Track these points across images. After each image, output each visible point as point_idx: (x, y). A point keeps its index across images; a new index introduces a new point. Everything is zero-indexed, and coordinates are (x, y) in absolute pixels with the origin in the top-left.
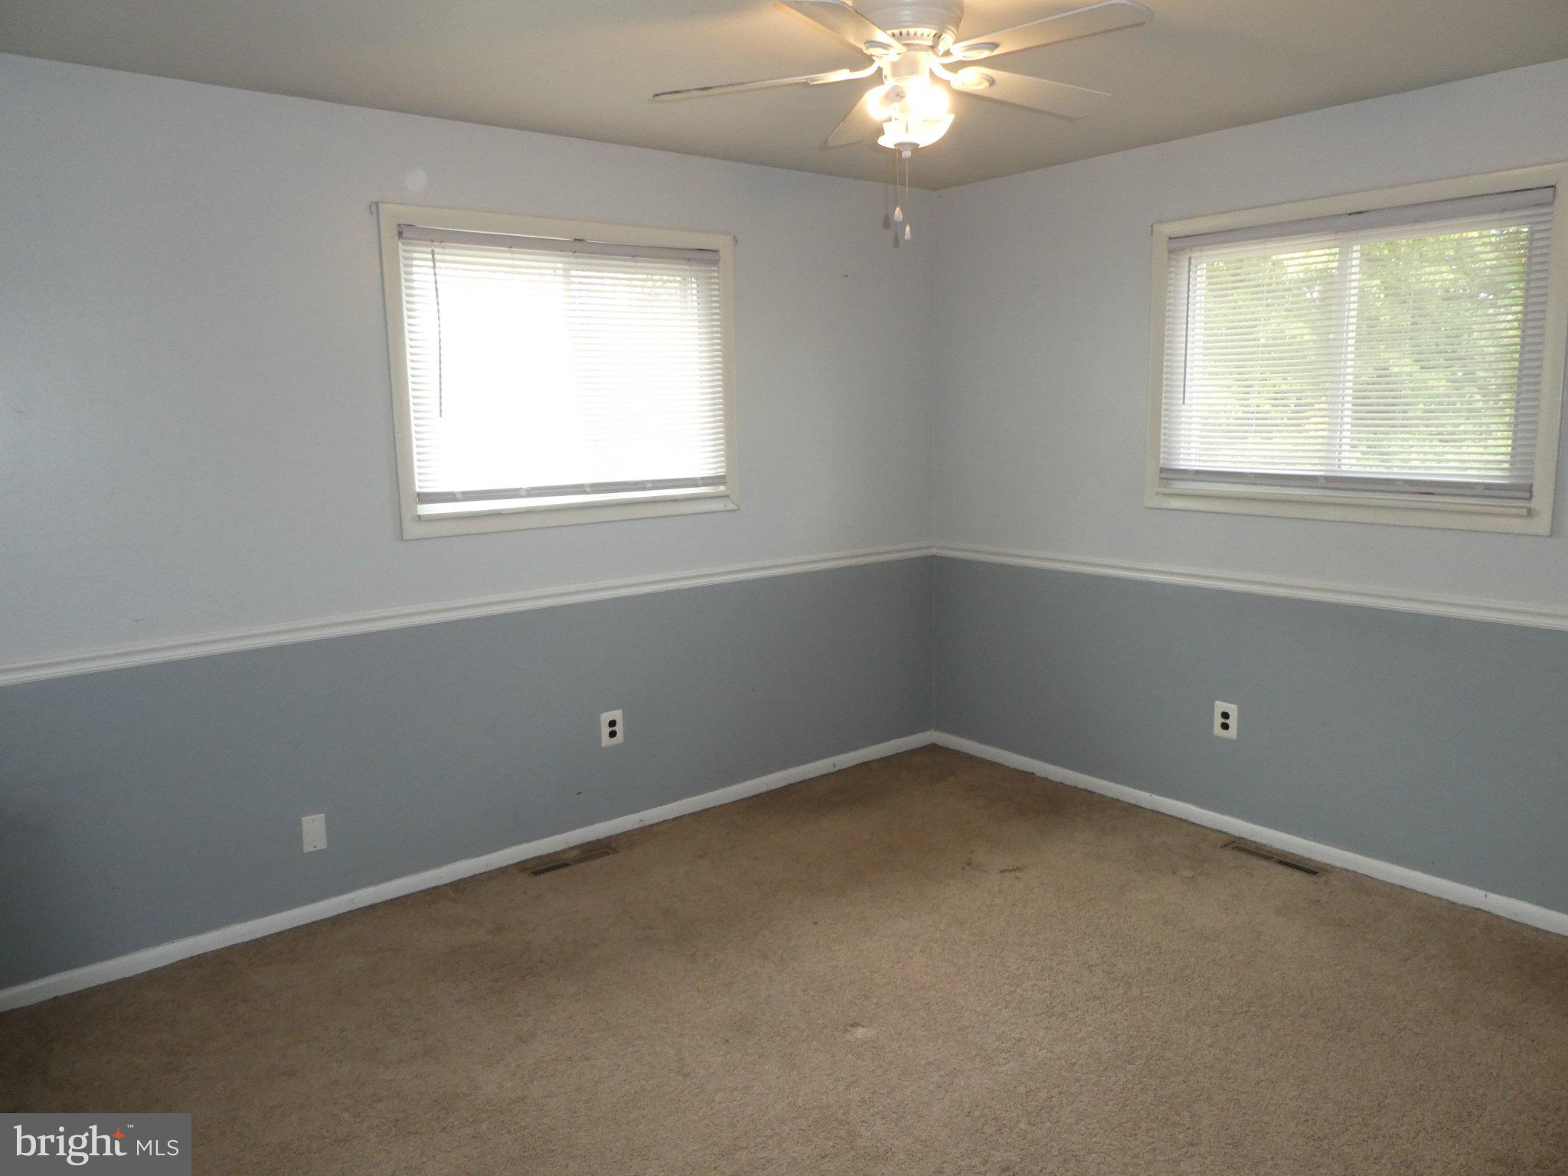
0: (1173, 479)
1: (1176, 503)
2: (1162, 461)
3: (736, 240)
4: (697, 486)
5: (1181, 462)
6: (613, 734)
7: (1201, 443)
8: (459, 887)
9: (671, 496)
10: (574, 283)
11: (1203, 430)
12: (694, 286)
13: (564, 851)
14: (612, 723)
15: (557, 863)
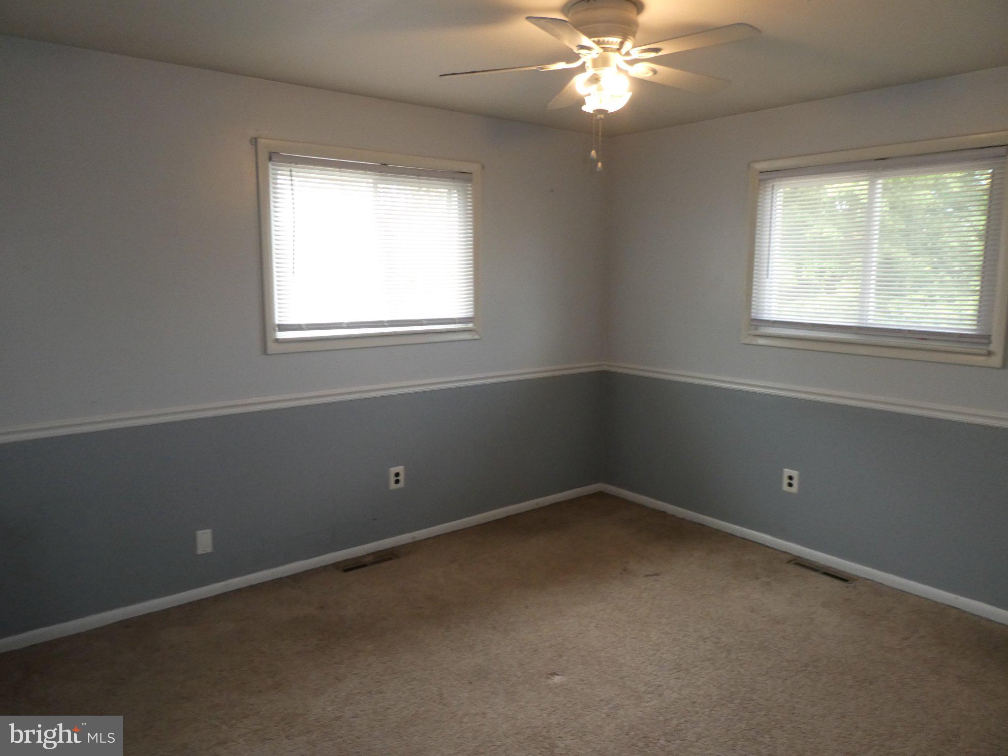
0: (760, 326)
1: (761, 341)
2: (753, 314)
3: (483, 167)
4: (455, 323)
5: (765, 315)
6: (397, 482)
7: (778, 303)
8: (295, 578)
9: (434, 330)
10: (379, 192)
11: (780, 295)
12: (456, 195)
13: (363, 557)
14: (397, 475)
15: (361, 564)
